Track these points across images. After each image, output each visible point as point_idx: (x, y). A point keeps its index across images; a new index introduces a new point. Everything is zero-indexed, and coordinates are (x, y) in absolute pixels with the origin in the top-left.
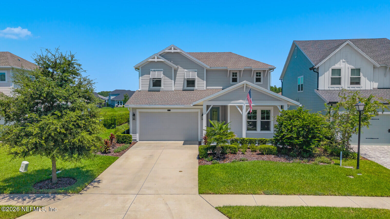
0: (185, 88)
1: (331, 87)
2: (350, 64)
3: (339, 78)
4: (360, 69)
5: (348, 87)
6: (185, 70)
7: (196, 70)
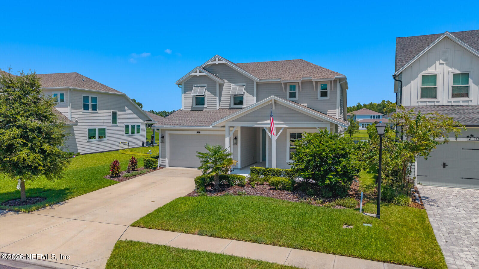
0: (231, 107)
1: (421, 102)
2: (451, 67)
3: (434, 88)
4: (468, 73)
5: (449, 102)
6: (233, 85)
7: (245, 84)
